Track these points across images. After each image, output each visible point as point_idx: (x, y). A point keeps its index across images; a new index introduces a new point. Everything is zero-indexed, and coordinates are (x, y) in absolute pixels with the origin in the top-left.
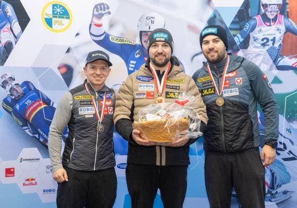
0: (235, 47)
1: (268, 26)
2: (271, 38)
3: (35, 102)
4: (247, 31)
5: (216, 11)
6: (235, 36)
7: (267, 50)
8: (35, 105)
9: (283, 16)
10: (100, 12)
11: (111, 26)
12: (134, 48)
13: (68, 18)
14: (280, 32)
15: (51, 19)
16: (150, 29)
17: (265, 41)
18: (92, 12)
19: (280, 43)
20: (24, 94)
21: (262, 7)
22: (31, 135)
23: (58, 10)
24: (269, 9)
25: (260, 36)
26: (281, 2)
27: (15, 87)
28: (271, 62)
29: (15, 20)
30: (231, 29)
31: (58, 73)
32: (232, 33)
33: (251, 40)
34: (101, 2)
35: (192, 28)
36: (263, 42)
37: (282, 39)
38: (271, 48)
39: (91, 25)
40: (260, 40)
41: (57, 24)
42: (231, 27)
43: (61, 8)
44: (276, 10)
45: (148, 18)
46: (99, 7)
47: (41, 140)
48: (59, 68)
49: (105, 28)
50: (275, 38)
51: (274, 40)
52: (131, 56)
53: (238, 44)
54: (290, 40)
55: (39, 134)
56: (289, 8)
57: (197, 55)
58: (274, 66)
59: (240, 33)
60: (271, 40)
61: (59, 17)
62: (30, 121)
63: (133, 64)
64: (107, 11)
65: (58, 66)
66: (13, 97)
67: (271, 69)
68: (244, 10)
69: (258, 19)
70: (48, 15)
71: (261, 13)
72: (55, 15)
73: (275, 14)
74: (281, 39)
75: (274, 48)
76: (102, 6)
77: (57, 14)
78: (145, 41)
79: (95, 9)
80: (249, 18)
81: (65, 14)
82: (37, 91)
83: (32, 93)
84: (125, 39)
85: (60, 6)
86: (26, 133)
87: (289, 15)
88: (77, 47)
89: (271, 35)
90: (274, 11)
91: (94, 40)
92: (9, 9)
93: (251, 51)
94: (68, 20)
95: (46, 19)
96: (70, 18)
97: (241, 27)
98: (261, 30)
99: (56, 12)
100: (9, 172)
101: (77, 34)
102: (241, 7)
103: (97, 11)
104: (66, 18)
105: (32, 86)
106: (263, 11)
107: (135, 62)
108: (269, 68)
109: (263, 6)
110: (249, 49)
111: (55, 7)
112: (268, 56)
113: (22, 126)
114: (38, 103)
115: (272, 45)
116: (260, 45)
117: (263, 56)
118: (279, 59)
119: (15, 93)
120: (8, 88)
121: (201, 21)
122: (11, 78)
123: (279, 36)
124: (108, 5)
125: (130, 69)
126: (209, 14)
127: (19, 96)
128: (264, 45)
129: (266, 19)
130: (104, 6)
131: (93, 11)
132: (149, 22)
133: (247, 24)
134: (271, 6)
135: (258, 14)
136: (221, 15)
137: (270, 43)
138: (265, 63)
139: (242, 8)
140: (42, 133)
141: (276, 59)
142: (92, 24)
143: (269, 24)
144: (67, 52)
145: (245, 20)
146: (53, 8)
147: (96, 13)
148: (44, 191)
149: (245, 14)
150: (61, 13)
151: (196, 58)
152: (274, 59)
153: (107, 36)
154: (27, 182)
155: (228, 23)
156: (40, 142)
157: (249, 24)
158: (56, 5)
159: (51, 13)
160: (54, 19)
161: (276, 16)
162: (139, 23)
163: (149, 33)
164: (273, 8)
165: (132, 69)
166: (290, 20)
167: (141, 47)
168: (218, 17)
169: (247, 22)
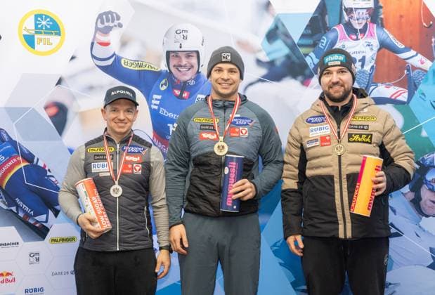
0: (307, 72)
1: (355, 40)
2: (358, 57)
3: (11, 158)
4: (325, 48)
5: (278, 20)
6: (306, 55)
8: (10, 163)
9: (375, 25)
10: (106, 24)
11: (124, 44)
12: (158, 75)
13: (59, 34)
14: (372, 49)
15: (33, 36)
16: (181, 47)
18: (94, 25)
19: (371, 64)
21: (344, 13)
22: (5, 207)
23: (44, 23)
24: (355, 15)
26: (371, 4)
30: (301, 46)
31: (45, 116)
32: (302, 51)
34: (107, 10)
35: (243, 45)
37: (375, 58)
38: (359, 72)
39: (92, 44)
41: (42, 44)
42: (300, 42)
43: (48, 20)
44: (365, 16)
45: (178, 32)
46: (104, 17)
47: (21, 215)
48: (46, 108)
49: (114, 48)
50: (364, 57)
51: (363, 60)
52: (154, 87)
53: (312, 67)
54: (386, 61)
55: (18, 206)
56: (384, 13)
57: (252, 84)
59: (313, 52)
60: (359, 61)
61: (45, 33)
62: (4, 188)
63: (156, 100)
64: (116, 22)
65: (44, 104)
68: (320, 17)
69: (340, 29)
70: (28, 31)
71: (344, 21)
72: (38, 30)
73: (364, 22)
74: (373, 59)
75: (363, 72)
76: (110, 16)
77: (41, 28)
78: (174, 66)
79: (99, 20)
81: (54, 28)
82: (14, 143)
83: (5, 146)
84: (144, 64)
85: (47, 17)
87: (384, 22)
88: (72, 77)
89: (359, 52)
90: (363, 18)
91: (98, 66)
94: (58, 37)
95: (25, 36)
96: (62, 34)
97: (314, 42)
98: (344, 46)
99: (39, 26)
101: (73, 58)
102: (314, 13)
103: (102, 23)
104: (56, 34)
105: (5, 136)
106: (346, 18)
107: (159, 97)
109: (346, 12)
111: (39, 19)
114: (15, 160)
115: (360, 68)
118: (371, 88)
121: (256, 33)
123: (370, 54)
124: (119, 14)
125: (153, 107)
126: (268, 24)
129: (350, 29)
130: (112, 16)
131: (96, 23)
132: (180, 37)
133: (324, 37)
134: (358, 11)
135: (339, 23)
136: (286, 26)
137: (358, 64)
139: (316, 15)
140: (21, 204)
141: (366, 88)
142: (95, 42)
143: (356, 37)
144: (57, 84)
145: (321, 32)
146: (36, 20)
147: (100, 26)
148: (26, 291)
149: (321, 24)
150: (48, 27)
152: (364, 88)
153: (118, 60)
154: (1, 279)
155: (296, 38)
156: (20, 218)
157: (327, 37)
158: (40, 16)
159: (34, 28)
160: (37, 36)
161: (366, 25)
162: (165, 39)
163: (180, 54)
164: (361, 13)
165: (156, 107)
166: (386, 31)
167: (169, 75)
168: (281, 28)
169: (323, 35)
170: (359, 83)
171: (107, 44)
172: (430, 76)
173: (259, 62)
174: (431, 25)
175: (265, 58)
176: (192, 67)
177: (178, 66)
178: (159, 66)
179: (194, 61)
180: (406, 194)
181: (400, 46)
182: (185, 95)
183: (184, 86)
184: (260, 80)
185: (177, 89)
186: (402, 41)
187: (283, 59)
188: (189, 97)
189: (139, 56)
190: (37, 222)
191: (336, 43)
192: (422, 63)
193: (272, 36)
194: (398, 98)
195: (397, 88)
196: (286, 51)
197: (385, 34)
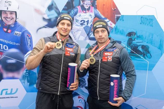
1: (85, 13)
2: (86, 20)
4: (72, 15)
9: (93, 7)
14: (92, 17)
16: (7, 9)
17: (83, 22)
19: (91, 24)
25: (80, 19)
28: (86, 35)
35: (37, 11)
37: (92, 21)
38: (86, 26)
40: (80, 21)
44: (89, 3)
45: (6, 2)
50: (88, 21)
51: (88, 22)
56: (97, 3)
57: (40, 28)
58: (88, 38)
60: (86, 22)
68: (71, 2)
69: (79, 8)
71: (81, 5)
73: (89, 6)
75: (88, 27)
78: (4, 18)
80: (73, 7)
87: (97, 6)
89: (86, 18)
90: (89, 4)
93: (74, 28)
106: (82, 3)
108: (85, 38)
110: (73, 26)
112: (85, 31)
115: (86, 25)
116: (80, 24)
117: (81, 31)
123: (91, 19)
126: (49, 3)
128: (82, 24)
129: (83, 8)
132: (7, 4)
133: (72, 11)
135: (79, 5)
137: (86, 23)
138: (82, 35)
139: (69, 1)
141: (89, 33)
145: (71, 8)
149: (71, 5)
151: (40, 30)
152: (88, 33)
157: (73, 11)
161: (90, 7)
163: (7, 12)
164: (88, 2)
166: (97, 10)
168: (54, 5)
169: (72, 10)
170: (86, 31)
172: (114, 30)
173: (44, 19)
174: (115, 10)
175: (47, 17)
176: (13, 18)
177: (6, 18)
179: (14, 16)
181: (103, 17)
182: (9, 31)
183: (9, 27)
184: (44, 27)
185: (5, 28)
186: (104, 15)
187: (55, 19)
188: (11, 32)
191: (77, 14)
192: (111, 25)
193: (50, 8)
197: (97, 12)
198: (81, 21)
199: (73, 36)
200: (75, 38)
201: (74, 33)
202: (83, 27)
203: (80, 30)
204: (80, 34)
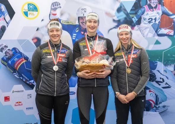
0: (133, 24)
1: (152, 11)
2: (154, 18)
4: (140, 14)
5: (121, 4)
6: (133, 17)
7: (152, 25)
8: (20, 61)
9: (160, 5)
10: (55, 7)
11: (62, 14)
12: (75, 26)
13: (37, 11)
14: (159, 15)
15: (27, 12)
16: (84, 15)
17: (150, 20)
19: (159, 21)
20: (14, 55)
21: (148, 1)
22: (18, 77)
23: (31, 7)
24: (152, 1)
25: (147, 17)
27: (8, 51)
28: (154, 32)
29: (6, 14)
30: (130, 14)
31: (32, 42)
32: (131, 16)
33: (142, 19)
34: (55, 1)
35: (108, 14)
36: (149, 21)
37: (160, 18)
38: (154, 24)
39: (50, 14)
40: (147, 20)
41: (31, 15)
43: (33, 5)
44: (156, 1)
45: (83, 9)
46: (54, 4)
47: (24, 80)
48: (33, 40)
49: (58, 16)
50: (156, 18)
51: (155, 19)
52: (73, 31)
53: (135, 22)
54: (165, 19)
55: (23, 77)
57: (111, 29)
58: (156, 34)
59: (136, 16)
60: (154, 19)
61: (32, 11)
62: (17, 70)
63: (74, 36)
64: (59, 6)
65: (32, 38)
66: (7, 57)
67: (154, 36)
68: (138, 2)
69: (146, 7)
72: (29, 9)
73: (156, 4)
75: (156, 24)
76: (56, 4)
77: (30, 9)
78: (81, 23)
79: (52, 5)
80: (141, 7)
81: (35, 9)
82: (21, 53)
83: (18, 54)
84: (70, 22)
85: (32, 4)
86: (15, 76)
87: (164, 4)
88: (42, 27)
89: (154, 16)
90: (155, 3)
92: (3, 8)
94: (37, 12)
95: (24, 12)
96: (38, 11)
97: (136, 12)
98: (148, 14)
99: (30, 8)
100: (7, 99)
101: (42, 20)
102: (136, 1)
103: (53, 6)
104: (36, 11)
105: (17, 50)
106: (149, 3)
107: (76, 35)
110: (141, 25)
111: (29, 5)
113: (13, 73)
114: (21, 60)
115: (154, 22)
116: (147, 22)
118: (159, 30)
119: (8, 54)
120: (4, 52)
121: (113, 10)
122: (5, 46)
123: (158, 17)
124: (59, 3)
126: (118, 5)
127: (10, 56)
128: (150, 22)
129: (150, 7)
130: (57, 4)
131: (51, 7)
132: (83, 11)
135: (146, 4)
136: (125, 6)
137: (153, 21)
138: (150, 33)
141: (157, 30)
144: (37, 30)
146: (28, 6)
147: (53, 7)
148: (27, 109)
149: (138, 5)
150: (33, 8)
151: (111, 31)
152: (156, 30)
153: (60, 21)
154: (17, 104)
155: (129, 11)
156: (23, 81)
158: (30, 4)
159: (27, 9)
160: (29, 12)
161: (157, 5)
162: (78, 12)
163: (83, 18)
165: (74, 39)
166: (165, 7)
167: (79, 26)
168: (123, 7)
169: (140, 9)
170: (154, 28)
171: (55, 15)
173: (114, 20)
175: (116, 19)
177: (82, 23)
178: (75, 23)
180: (172, 71)
181: (171, 13)
183: (85, 30)
184: (114, 28)
185: (82, 32)
187: (123, 19)
189: (68, 19)
190: (30, 83)
193: (119, 10)
194: (169, 34)
195: (169, 30)
196: (125, 16)
197: (164, 9)
198: (149, 19)
199: (142, 34)
200: (143, 35)
201: (143, 30)
202: (151, 25)
203: (148, 28)
204: (148, 32)
